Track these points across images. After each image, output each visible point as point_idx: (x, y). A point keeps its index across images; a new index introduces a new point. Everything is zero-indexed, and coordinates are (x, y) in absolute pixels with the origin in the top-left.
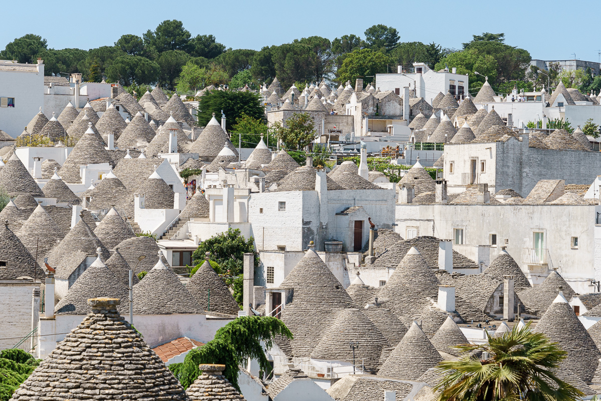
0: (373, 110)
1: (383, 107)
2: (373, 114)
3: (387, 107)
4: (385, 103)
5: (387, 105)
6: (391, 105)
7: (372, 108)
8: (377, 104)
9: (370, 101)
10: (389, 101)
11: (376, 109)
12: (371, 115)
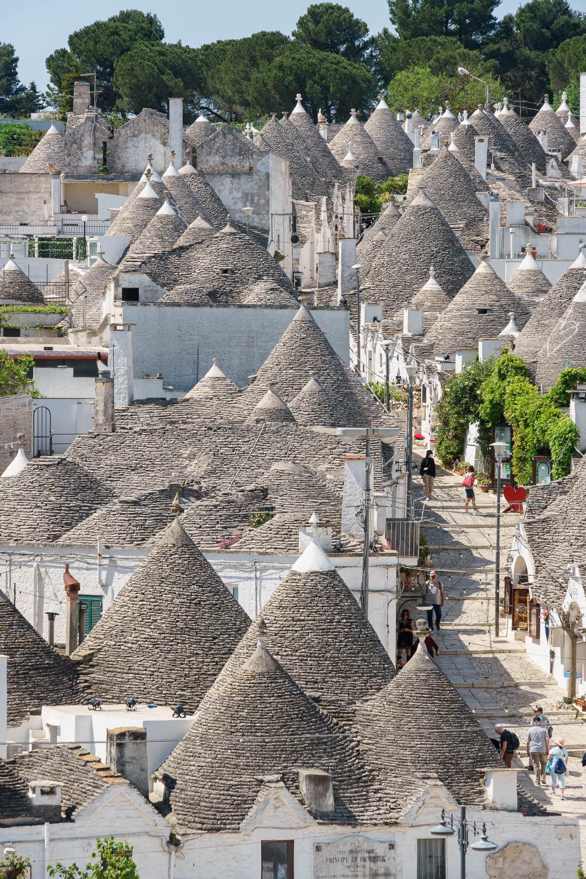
0: (94, 158)
1: (119, 150)
2: (93, 170)
3: (131, 150)
4: (125, 142)
5: (129, 144)
6: (142, 144)
7: (90, 154)
8: (105, 143)
9: (86, 135)
10: (135, 136)
11: (101, 156)
12: (89, 171)
